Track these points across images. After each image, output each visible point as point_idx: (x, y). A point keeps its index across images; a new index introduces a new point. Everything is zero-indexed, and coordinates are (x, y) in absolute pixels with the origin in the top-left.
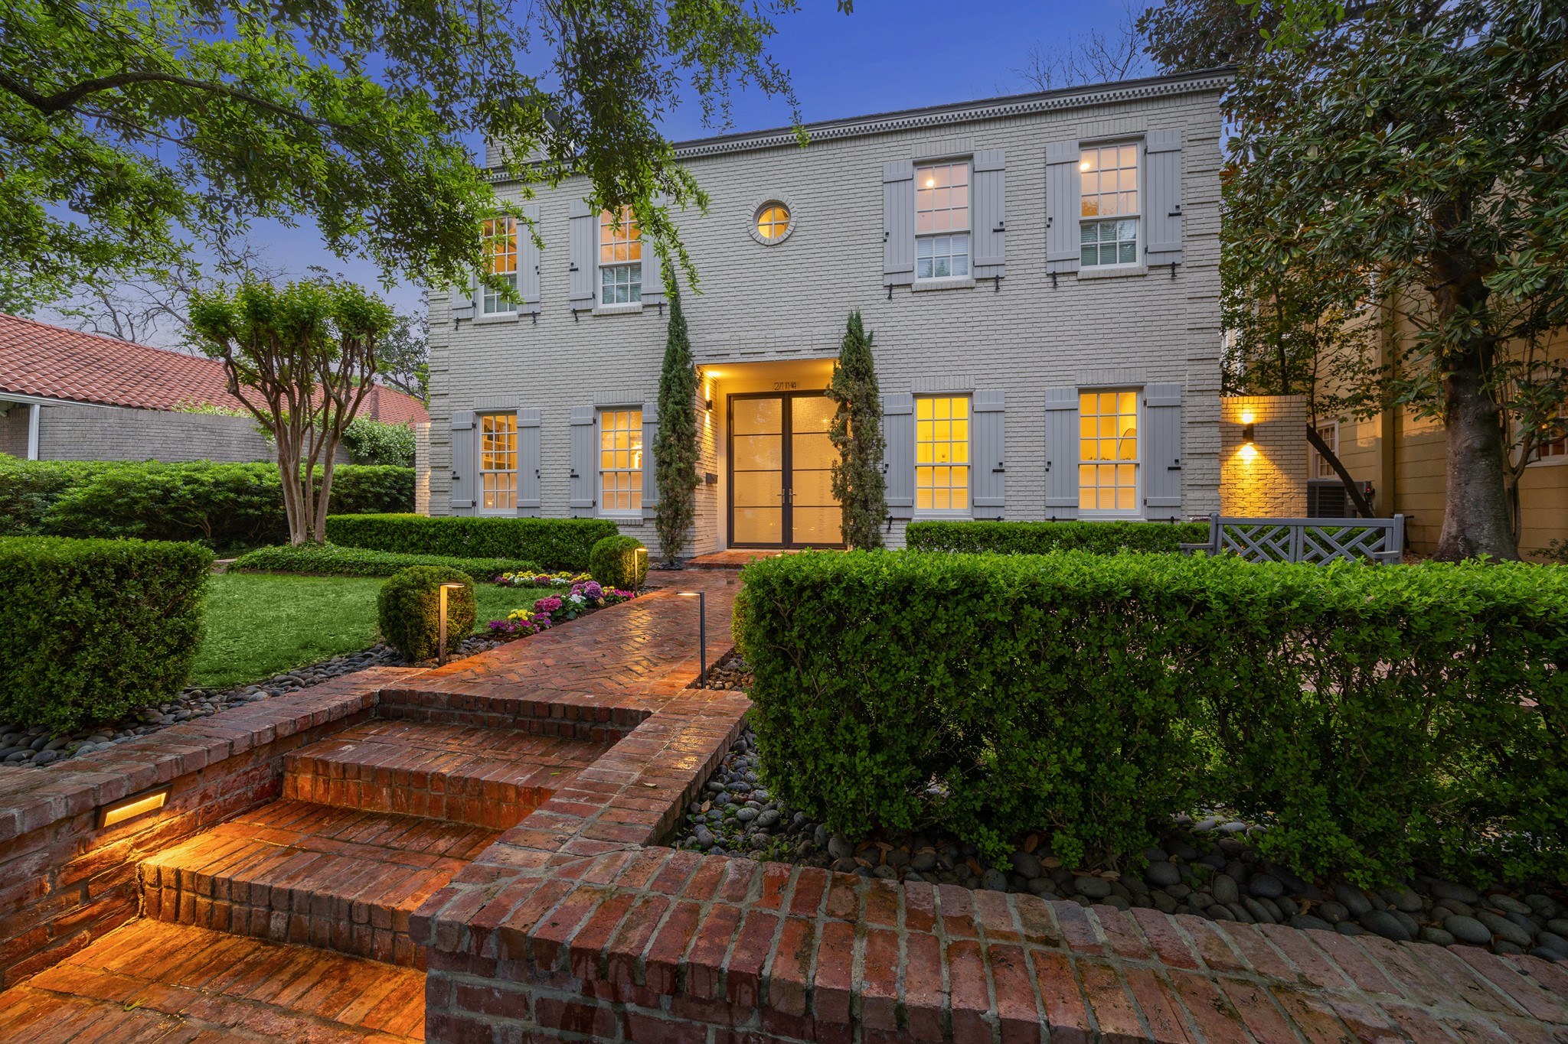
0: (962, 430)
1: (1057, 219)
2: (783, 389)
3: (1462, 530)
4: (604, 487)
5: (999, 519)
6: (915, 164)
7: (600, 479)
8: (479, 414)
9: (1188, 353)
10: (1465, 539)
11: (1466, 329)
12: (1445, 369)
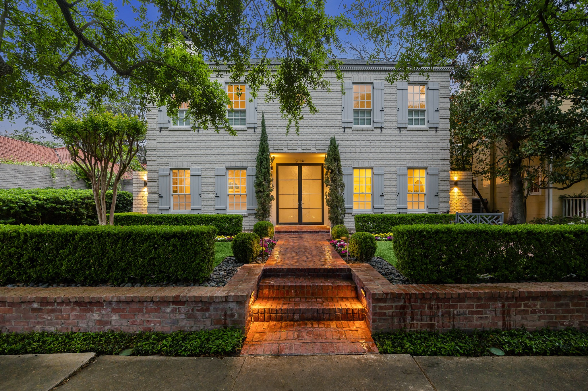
0: (369, 181)
1: (401, 109)
2: (299, 162)
3: (513, 215)
4: (229, 201)
5: (382, 213)
6: (353, 83)
7: (228, 198)
8: (171, 169)
9: (440, 158)
10: (514, 218)
11: (515, 156)
12: (509, 167)
